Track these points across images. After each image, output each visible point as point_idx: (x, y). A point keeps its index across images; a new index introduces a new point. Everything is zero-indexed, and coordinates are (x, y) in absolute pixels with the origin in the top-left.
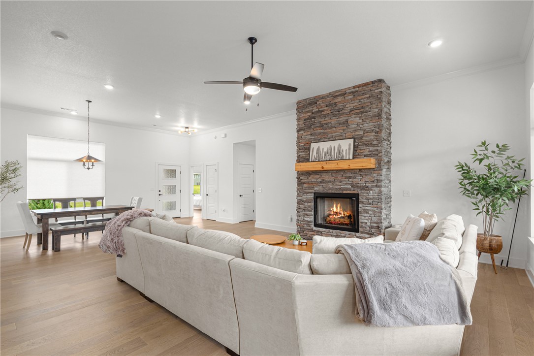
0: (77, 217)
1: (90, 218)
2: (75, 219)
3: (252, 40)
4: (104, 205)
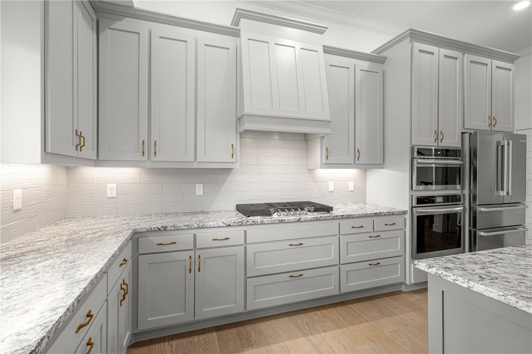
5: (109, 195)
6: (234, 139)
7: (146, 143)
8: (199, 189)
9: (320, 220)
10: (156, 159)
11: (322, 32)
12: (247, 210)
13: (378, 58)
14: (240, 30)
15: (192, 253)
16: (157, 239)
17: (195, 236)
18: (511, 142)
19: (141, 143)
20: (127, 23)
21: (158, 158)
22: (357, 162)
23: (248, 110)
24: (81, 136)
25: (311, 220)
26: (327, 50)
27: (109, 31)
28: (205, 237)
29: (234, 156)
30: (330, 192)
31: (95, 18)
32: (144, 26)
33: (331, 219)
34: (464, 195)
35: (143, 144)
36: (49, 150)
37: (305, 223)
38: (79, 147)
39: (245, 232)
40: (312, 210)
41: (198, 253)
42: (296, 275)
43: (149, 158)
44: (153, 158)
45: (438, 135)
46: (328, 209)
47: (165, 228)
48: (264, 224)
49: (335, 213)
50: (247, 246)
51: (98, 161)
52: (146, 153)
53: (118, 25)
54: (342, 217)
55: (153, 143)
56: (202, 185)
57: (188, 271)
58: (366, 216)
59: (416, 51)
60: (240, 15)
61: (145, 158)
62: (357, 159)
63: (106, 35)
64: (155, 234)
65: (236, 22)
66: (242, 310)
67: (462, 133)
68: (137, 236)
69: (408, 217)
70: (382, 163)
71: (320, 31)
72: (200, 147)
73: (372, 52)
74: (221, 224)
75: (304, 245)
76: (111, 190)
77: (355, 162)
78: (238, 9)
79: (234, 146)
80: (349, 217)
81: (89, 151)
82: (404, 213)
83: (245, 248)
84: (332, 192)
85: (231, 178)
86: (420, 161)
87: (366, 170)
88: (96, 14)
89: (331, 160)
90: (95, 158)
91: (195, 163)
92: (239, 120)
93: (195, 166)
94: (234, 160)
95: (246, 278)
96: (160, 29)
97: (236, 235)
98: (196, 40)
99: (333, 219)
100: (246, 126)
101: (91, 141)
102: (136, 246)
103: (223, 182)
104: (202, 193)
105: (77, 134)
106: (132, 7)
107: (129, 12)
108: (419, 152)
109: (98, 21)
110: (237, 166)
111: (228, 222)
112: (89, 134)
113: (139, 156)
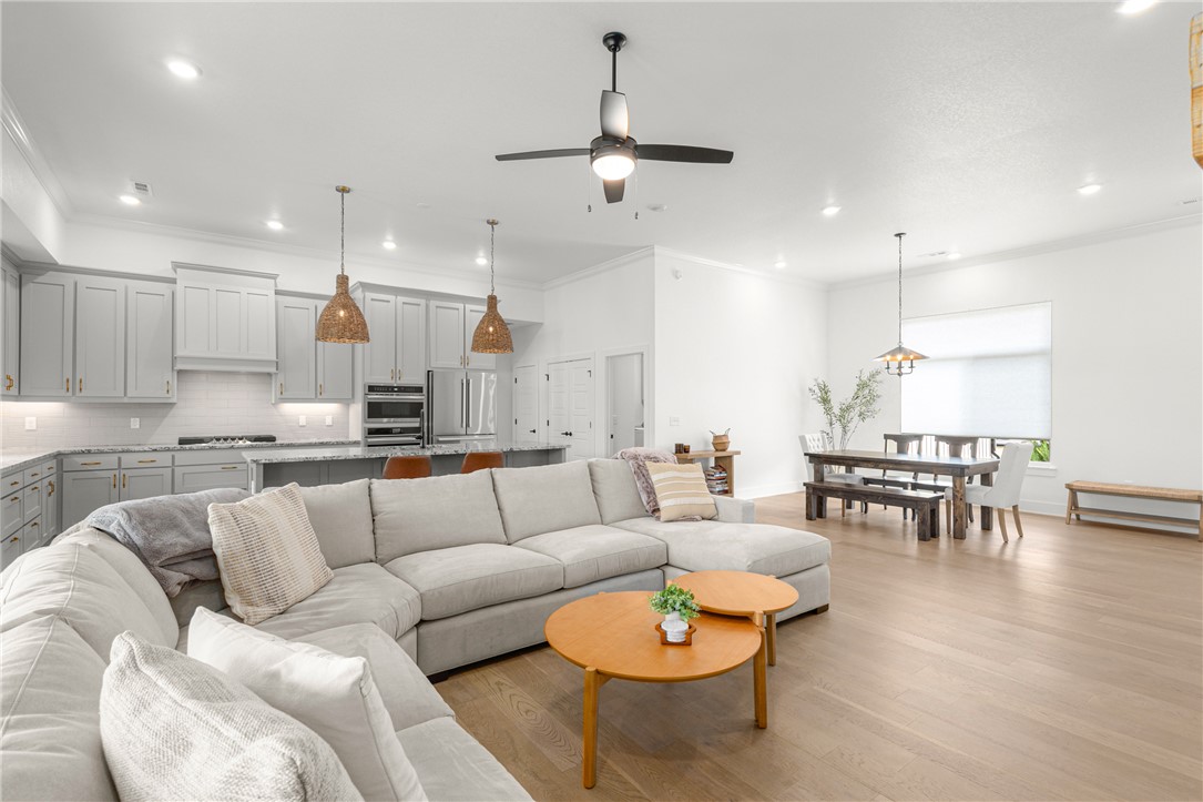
0: (920, 474)
1: (891, 474)
2: (935, 480)
3: (615, 41)
4: (923, 453)
5: (27, 427)
6: (170, 377)
8: (135, 423)
9: (256, 447)
10: (81, 394)
11: (274, 278)
12: (182, 441)
14: (176, 279)
15: (117, 472)
16: (81, 459)
17: (119, 459)
18: (471, 380)
19: (65, 380)
20: (50, 277)
21: (84, 394)
22: (319, 397)
23: (183, 353)
24: (10, 379)
25: (246, 447)
26: (277, 293)
27: (32, 285)
28: (130, 459)
29: (171, 392)
30: (300, 426)
31: (16, 275)
32: (69, 279)
33: (268, 447)
35: (67, 382)
37: (238, 450)
38: (8, 387)
39: (173, 457)
40: (252, 440)
41: (123, 472)
43: (74, 394)
44: (79, 394)
45: (395, 373)
46: (272, 439)
47: (89, 452)
49: (278, 442)
50: (176, 468)
51: (19, 397)
52: (70, 390)
53: (40, 279)
54: (281, 446)
55: (78, 381)
56: (138, 419)
57: (112, 486)
58: (310, 445)
60: (176, 266)
61: (70, 394)
62: (318, 394)
63: (29, 288)
64: (79, 455)
65: (173, 272)
67: (428, 371)
68: (59, 458)
70: (350, 398)
71: (270, 276)
72: (130, 384)
74: (148, 449)
75: (239, 468)
76: (31, 423)
77: (316, 396)
78: (174, 262)
79: (170, 383)
80: (289, 445)
81: (14, 391)
82: (357, 442)
83: (173, 470)
84: (303, 426)
85: (174, 411)
86: (370, 396)
87: (348, 405)
88: (17, 271)
89: (285, 395)
90: (18, 395)
91: (126, 398)
92: (174, 359)
93: (126, 400)
94: (171, 395)
96: (83, 280)
97: (163, 458)
98: (126, 288)
99: (271, 447)
100: (179, 366)
101: (16, 383)
102: (60, 464)
103: (164, 417)
104: (138, 426)
105: (8, 378)
106: (56, 264)
107: (53, 267)
108: (372, 389)
109: (20, 277)
110: (174, 400)
111: (154, 447)
112: (14, 377)
113: (63, 392)
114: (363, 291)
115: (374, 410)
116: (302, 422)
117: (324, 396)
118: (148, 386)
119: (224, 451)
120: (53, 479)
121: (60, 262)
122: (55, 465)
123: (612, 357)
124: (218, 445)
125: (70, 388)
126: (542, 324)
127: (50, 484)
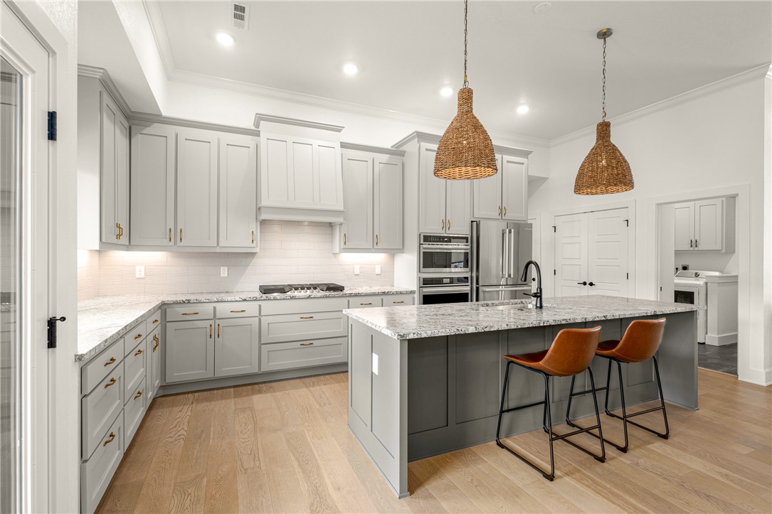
5: (137, 276)
6: (255, 227)
7: (172, 231)
8: (224, 272)
9: (329, 297)
10: (181, 244)
11: (339, 131)
12: (266, 290)
13: (397, 152)
14: (259, 131)
15: (212, 322)
16: (182, 309)
17: (215, 308)
18: (512, 230)
19: (168, 230)
20: (156, 128)
21: (184, 243)
22: (376, 247)
23: (264, 203)
24: (120, 228)
25: (321, 297)
26: (343, 145)
27: (140, 135)
28: (223, 309)
29: (254, 242)
30: (356, 275)
31: (127, 125)
32: (171, 130)
33: (339, 297)
34: (472, 277)
35: (170, 231)
36: (104, 240)
37: (314, 300)
38: (118, 236)
39: (260, 306)
40: (325, 289)
41: (217, 322)
42: (307, 343)
43: (175, 243)
44: (179, 243)
45: (446, 224)
46: (341, 289)
47: (189, 301)
48: (277, 299)
49: (346, 291)
50: (262, 318)
51: (129, 246)
52: (172, 239)
53: (147, 130)
54: (351, 295)
55: (179, 230)
56: (227, 268)
57: (209, 337)
58: (374, 294)
59: (423, 150)
60: (260, 118)
61: (172, 243)
62: (375, 244)
63: (137, 139)
64: (180, 305)
65: (257, 125)
66: (256, 370)
67: (472, 222)
68: (164, 307)
69: (416, 296)
70: (401, 247)
71: (338, 129)
72: (222, 234)
73: (392, 147)
74: (238, 299)
75: (315, 318)
76: (140, 272)
77: (373, 247)
78: (257, 114)
79: (255, 233)
80: (357, 295)
81: (124, 239)
82: (412, 292)
83: (260, 319)
84: (358, 275)
85: (255, 261)
86: (424, 246)
87: (394, 254)
88: (128, 122)
89: (349, 245)
90: (128, 244)
91: (218, 248)
92: (259, 209)
93: (218, 250)
94: (254, 245)
95: (260, 344)
96: (184, 132)
97: (252, 308)
98: (219, 140)
99: (341, 297)
100: (264, 216)
101: (125, 231)
102: (164, 314)
103: (247, 265)
104: (226, 275)
105: (118, 226)
106: (160, 115)
107: (158, 119)
108: (427, 239)
109: (130, 128)
110: (257, 250)
111: (244, 297)
112: (125, 226)
113: (166, 242)
114: (418, 142)
115: (429, 260)
116: (357, 271)
117: (380, 246)
118: (237, 236)
119: (303, 300)
120: (157, 332)
121: (164, 113)
122: (159, 319)
123: (661, 204)
124: (296, 293)
125: (173, 238)
126: (546, 179)
127: (155, 338)
